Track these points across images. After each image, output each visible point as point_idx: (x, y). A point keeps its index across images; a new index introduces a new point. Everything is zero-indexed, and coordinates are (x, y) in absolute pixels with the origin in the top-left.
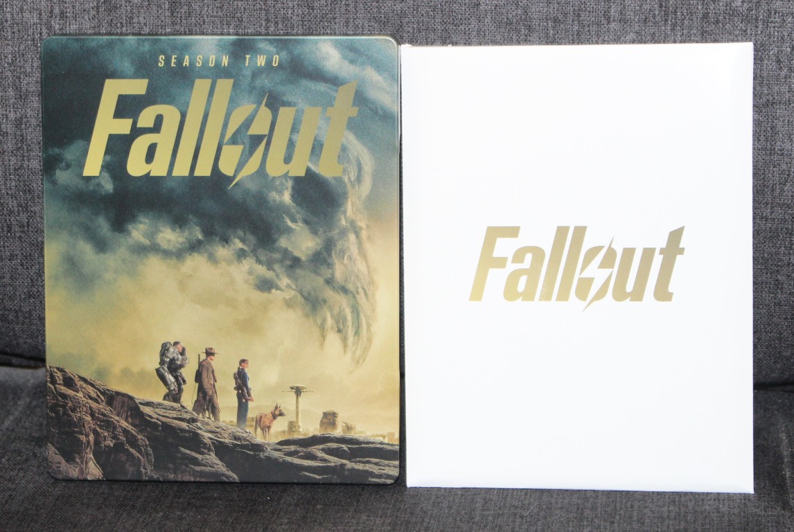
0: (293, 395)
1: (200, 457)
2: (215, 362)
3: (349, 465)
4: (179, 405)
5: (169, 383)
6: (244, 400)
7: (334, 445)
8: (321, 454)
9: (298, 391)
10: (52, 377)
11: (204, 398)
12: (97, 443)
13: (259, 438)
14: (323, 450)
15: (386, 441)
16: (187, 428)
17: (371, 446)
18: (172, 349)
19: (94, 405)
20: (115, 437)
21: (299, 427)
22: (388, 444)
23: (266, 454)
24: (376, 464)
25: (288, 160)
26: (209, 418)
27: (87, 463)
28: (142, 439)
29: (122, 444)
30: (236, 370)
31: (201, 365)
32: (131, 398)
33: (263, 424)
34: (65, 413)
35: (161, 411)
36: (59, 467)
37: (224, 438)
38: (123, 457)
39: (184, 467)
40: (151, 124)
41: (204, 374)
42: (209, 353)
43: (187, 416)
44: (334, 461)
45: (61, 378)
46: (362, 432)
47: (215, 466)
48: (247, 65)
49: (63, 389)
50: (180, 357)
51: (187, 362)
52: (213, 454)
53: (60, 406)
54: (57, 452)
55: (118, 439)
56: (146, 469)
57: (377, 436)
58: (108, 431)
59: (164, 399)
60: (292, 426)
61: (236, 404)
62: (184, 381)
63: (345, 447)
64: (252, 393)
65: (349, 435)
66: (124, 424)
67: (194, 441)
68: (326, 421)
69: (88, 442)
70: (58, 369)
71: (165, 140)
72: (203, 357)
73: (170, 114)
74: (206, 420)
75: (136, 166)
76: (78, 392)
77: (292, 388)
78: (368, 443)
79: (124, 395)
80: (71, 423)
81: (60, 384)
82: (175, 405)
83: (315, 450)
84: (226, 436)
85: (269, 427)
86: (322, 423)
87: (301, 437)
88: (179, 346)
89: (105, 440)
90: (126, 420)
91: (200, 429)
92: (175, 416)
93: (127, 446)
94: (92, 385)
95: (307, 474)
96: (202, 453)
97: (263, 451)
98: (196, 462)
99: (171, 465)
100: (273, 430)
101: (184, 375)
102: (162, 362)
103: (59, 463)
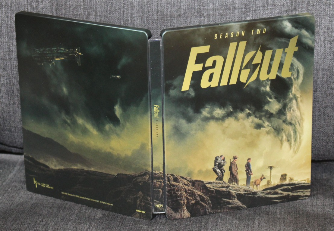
0: (269, 170)
1: (230, 201)
2: (237, 162)
3: (291, 194)
4: (222, 181)
5: (218, 173)
6: (249, 175)
7: (285, 187)
8: (280, 192)
9: (271, 168)
10: (168, 178)
11: (233, 177)
12: (188, 203)
13: (255, 190)
14: (281, 190)
15: (306, 182)
16: (226, 190)
17: (300, 185)
18: (219, 159)
19: (186, 187)
20: (195, 199)
21: (271, 182)
22: (307, 183)
23: (258, 195)
24: (302, 192)
25: (269, 72)
26: (235, 185)
27: (183, 211)
28: (207, 198)
29: (198, 201)
30: (246, 163)
31: (231, 163)
32: (202, 182)
33: (256, 184)
34: (174, 193)
35: (214, 185)
36: (172, 215)
37: (241, 192)
38: (199, 207)
39: (224, 206)
40: (211, 65)
41: (233, 167)
42: (235, 158)
43: (226, 185)
44: (285, 193)
45: (172, 178)
46: (296, 180)
47: (237, 204)
48: (252, 34)
49: (173, 183)
50: (223, 161)
51: (226, 163)
52: (236, 199)
53: (172, 190)
54: (171, 209)
55: (197, 199)
56: (208, 210)
57: (303, 181)
58: (192, 197)
59: (216, 180)
60: (269, 182)
61: (246, 177)
62: (224, 171)
63: (289, 187)
64: (252, 172)
65: (291, 182)
66: (199, 193)
67: (229, 195)
68: (282, 178)
69: (184, 203)
70: (171, 175)
71: (217, 71)
72: (232, 160)
73: (219, 59)
74: (233, 185)
75: (205, 84)
76: (179, 183)
77: (269, 167)
79: (199, 181)
80: (177, 196)
81: (172, 181)
82: (221, 182)
83: (278, 191)
84: (241, 191)
85: (259, 184)
86: (281, 179)
87: (272, 186)
88: (222, 157)
89: (191, 201)
90: (200, 191)
91: (231, 190)
92: (221, 186)
93: (201, 202)
94: (186, 179)
95: (274, 200)
96: (232, 199)
97: (257, 194)
98: (229, 203)
99: (219, 207)
100: (261, 185)
101: (224, 169)
102: (215, 165)
103: (172, 213)
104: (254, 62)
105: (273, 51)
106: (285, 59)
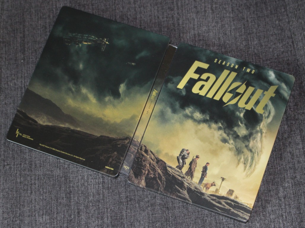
0: (221, 180)
1: (181, 190)
2: (198, 161)
3: (232, 210)
4: (181, 171)
5: (180, 162)
6: (203, 176)
7: (229, 202)
8: (223, 203)
9: (223, 179)
10: (141, 148)
11: (190, 171)
12: (148, 174)
13: (204, 191)
14: (225, 202)
15: (248, 206)
16: (180, 179)
17: (243, 206)
18: (185, 152)
19: (152, 161)
20: (154, 175)
21: (219, 191)
22: (249, 207)
23: (204, 197)
24: (242, 213)
25: (246, 103)
26: (189, 179)
27: (142, 180)
28: (163, 178)
29: (156, 178)
30: (204, 166)
31: (193, 160)
32: (165, 163)
33: (207, 187)
34: (141, 161)
35: (174, 171)
36: (132, 178)
37: (192, 187)
38: (155, 182)
39: (174, 192)
40: (205, 78)
41: (193, 163)
42: (197, 157)
43: (182, 176)
44: (227, 207)
45: (144, 149)
46: (241, 200)
47: (185, 195)
48: (243, 70)
49: (143, 153)
50: (187, 155)
51: (189, 157)
52: (186, 191)
53: (140, 158)
54: (133, 173)
55: (155, 175)
56: (161, 188)
57: (246, 203)
58: (153, 172)
59: (176, 167)
60: (217, 190)
61: (200, 177)
62: (185, 164)
63: (233, 203)
64: (207, 175)
65: (236, 200)
66: (159, 171)
67: (181, 185)
68: (229, 192)
69: (145, 173)
70: (144, 146)
71: (208, 85)
72: (195, 157)
73: (213, 77)
74: (188, 179)
75: (195, 90)
76: (148, 155)
77: (221, 178)
78: (242, 205)
79: (163, 161)
80: (141, 165)
81: (143, 151)
82: (179, 170)
83: (222, 201)
84: (193, 186)
85: (209, 188)
86: (228, 193)
87: (219, 195)
88: (188, 151)
89: (151, 175)
90: (161, 170)
91: (185, 181)
92: (178, 174)
93: (157, 179)
94: (154, 155)
95: (216, 208)
96: (183, 190)
97: (204, 196)
98: (179, 192)
99: (170, 190)
100: (210, 190)
101: (186, 161)
102: (180, 155)
103: (132, 177)
104: (238, 91)
105: (255, 89)
106: (262, 99)
